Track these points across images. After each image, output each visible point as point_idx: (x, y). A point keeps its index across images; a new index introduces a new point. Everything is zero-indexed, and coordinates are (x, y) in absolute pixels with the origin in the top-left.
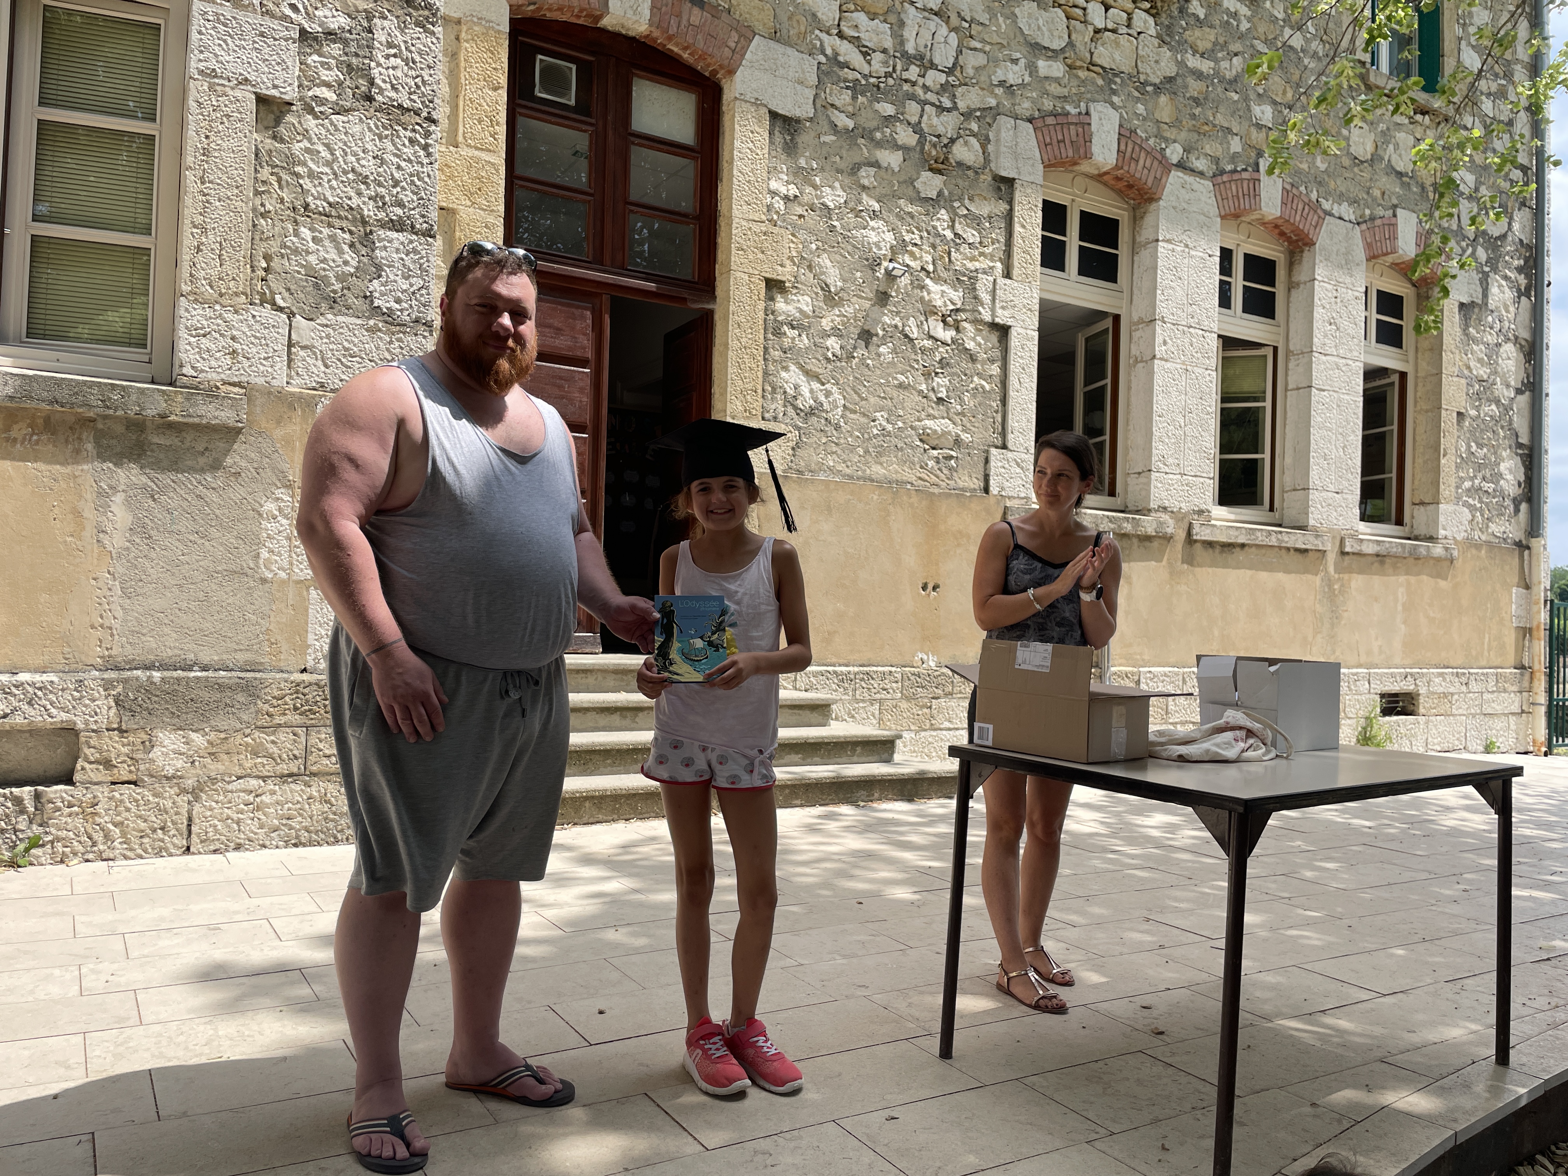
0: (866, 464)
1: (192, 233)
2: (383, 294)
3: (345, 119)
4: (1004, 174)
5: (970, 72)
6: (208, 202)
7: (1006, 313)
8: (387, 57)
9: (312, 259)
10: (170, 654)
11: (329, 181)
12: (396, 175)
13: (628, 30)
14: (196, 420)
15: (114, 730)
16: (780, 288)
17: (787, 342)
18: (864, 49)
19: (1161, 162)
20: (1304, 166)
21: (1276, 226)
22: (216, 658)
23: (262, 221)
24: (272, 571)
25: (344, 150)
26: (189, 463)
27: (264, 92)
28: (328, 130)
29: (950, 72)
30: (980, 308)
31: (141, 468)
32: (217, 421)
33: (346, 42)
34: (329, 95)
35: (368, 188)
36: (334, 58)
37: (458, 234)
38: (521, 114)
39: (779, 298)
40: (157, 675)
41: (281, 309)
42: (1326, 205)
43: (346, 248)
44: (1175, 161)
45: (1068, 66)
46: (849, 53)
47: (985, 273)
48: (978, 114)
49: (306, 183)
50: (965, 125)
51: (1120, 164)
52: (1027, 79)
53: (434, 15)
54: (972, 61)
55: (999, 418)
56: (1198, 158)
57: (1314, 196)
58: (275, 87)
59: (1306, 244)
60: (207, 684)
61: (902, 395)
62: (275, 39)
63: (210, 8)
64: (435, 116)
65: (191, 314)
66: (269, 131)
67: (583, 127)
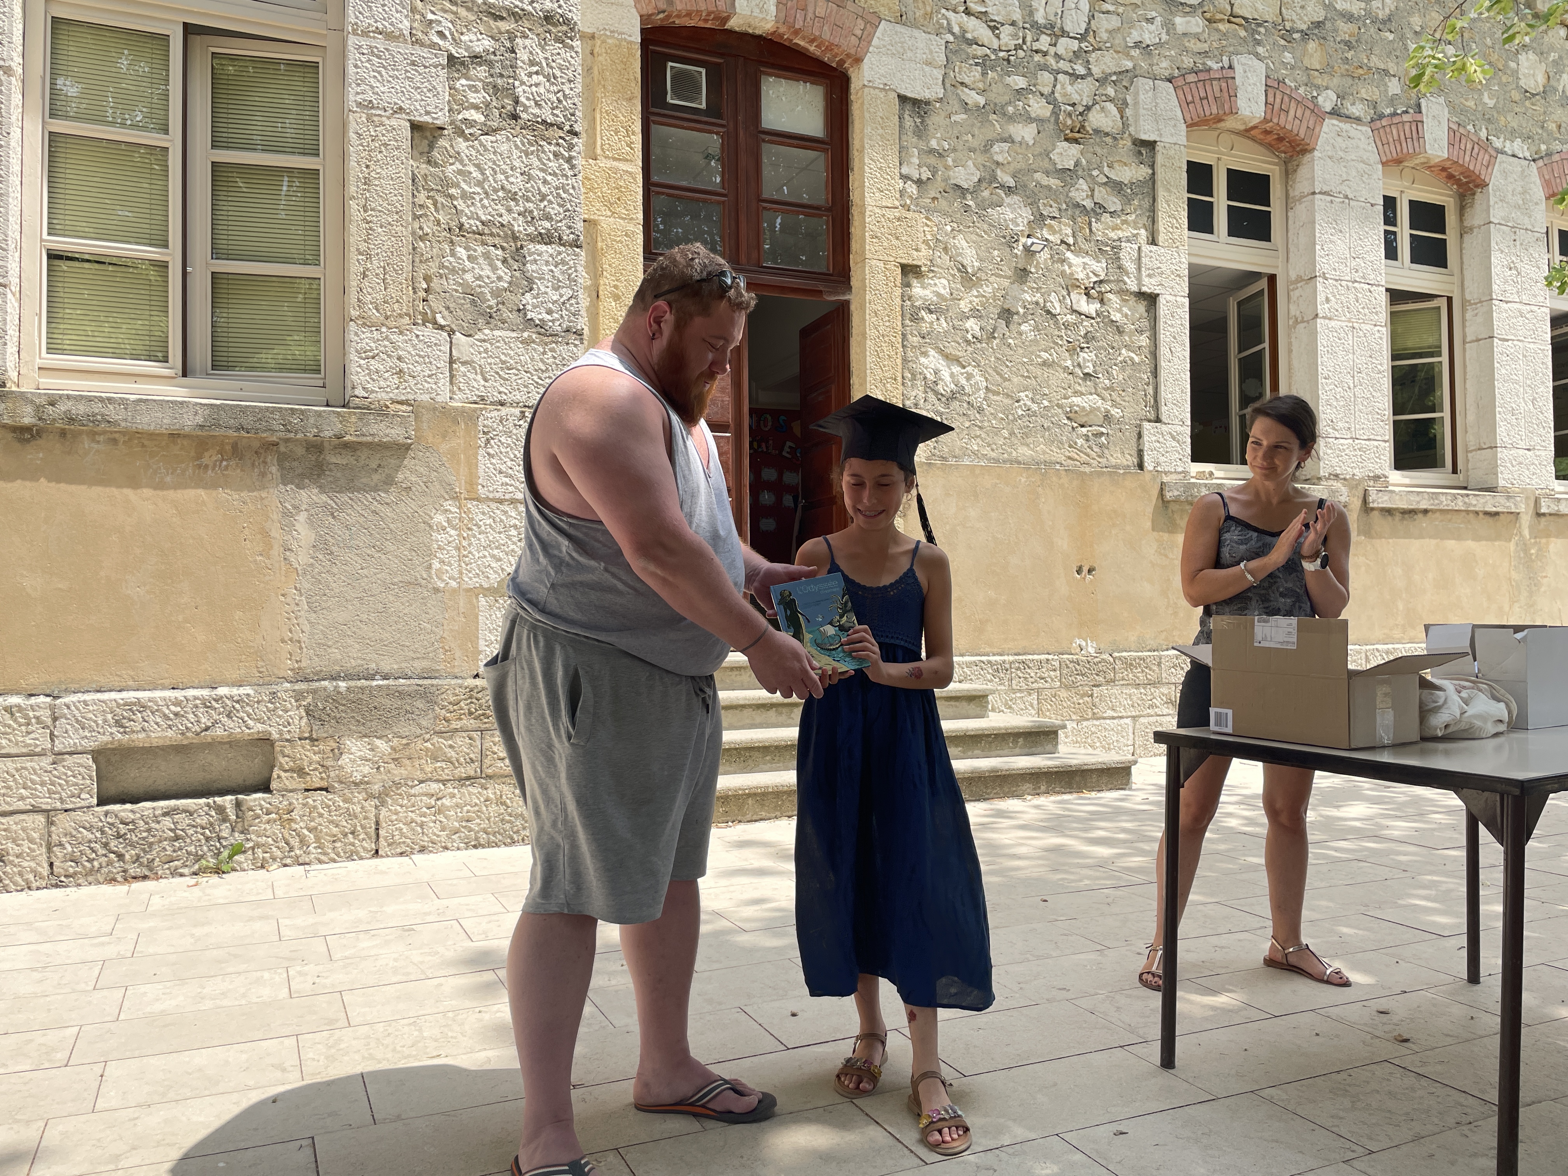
0: (1011, 447)
1: (358, 260)
2: (534, 307)
3: (493, 139)
4: (1144, 137)
5: (1105, 36)
6: (371, 229)
7: (1153, 281)
8: (530, 75)
9: (469, 277)
10: (354, 664)
11: (481, 200)
12: (543, 189)
13: (755, 28)
14: (370, 439)
15: (306, 739)
16: (916, 273)
17: (925, 327)
18: (992, 24)
19: (1313, 111)
20: (1471, 103)
21: (1444, 169)
22: (395, 667)
23: (421, 244)
24: (443, 581)
25: (493, 169)
26: (364, 480)
27: (418, 118)
28: (478, 151)
29: (1083, 38)
30: (1125, 278)
31: (320, 487)
32: (388, 439)
33: (490, 64)
34: (477, 116)
35: (517, 205)
36: (480, 80)
37: (599, 244)
38: (655, 122)
39: (915, 283)
40: (342, 684)
41: (441, 328)
42: (1498, 143)
43: (499, 264)
44: (1328, 109)
45: (1209, 21)
46: (977, 29)
47: (1129, 241)
48: (1114, 78)
49: (460, 204)
50: (1101, 91)
51: (1268, 117)
52: (1164, 37)
53: (572, 29)
54: (1104, 24)
55: (1150, 390)
56: (1353, 104)
57: (1483, 134)
58: (428, 113)
59: (1477, 186)
60: (391, 693)
61: (1047, 372)
62: (426, 67)
63: (364, 42)
64: (577, 128)
65: (359, 338)
66: (424, 157)
67: (715, 129)
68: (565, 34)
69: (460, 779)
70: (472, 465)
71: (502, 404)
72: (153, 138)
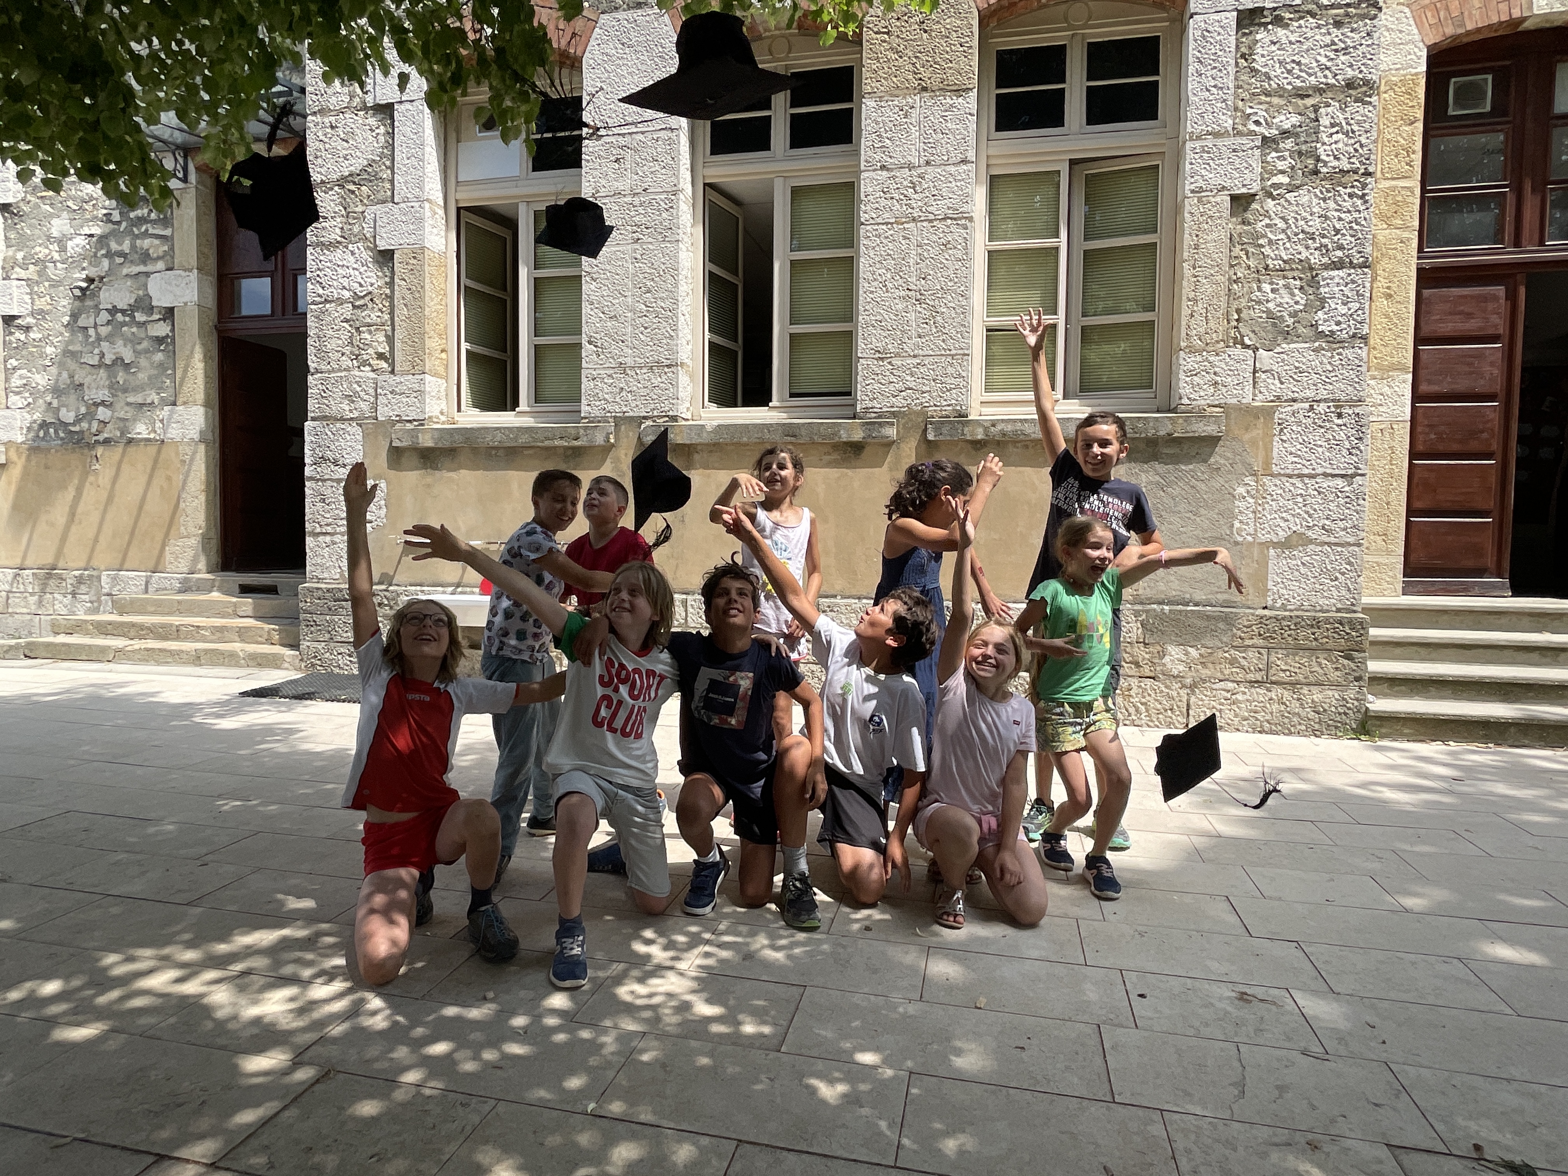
1: (1188, 306)
2: (1325, 321)
3: (1296, 194)
6: (1198, 281)
8: (1331, 135)
9: (1271, 305)
10: (1172, 593)
11: (1284, 244)
12: (1338, 226)
13: (1553, 22)
14: (1191, 435)
15: (1141, 643)
22: (1204, 597)
23: (1235, 286)
24: (1242, 536)
25: (1295, 218)
27: (1237, 192)
28: (1283, 206)
31: (1155, 470)
32: (1205, 434)
33: (1297, 135)
34: (1284, 179)
35: (1314, 242)
36: (1288, 150)
38: (1436, 136)
40: (1166, 608)
41: (1248, 347)
43: (1296, 291)
49: (1267, 250)
58: (1244, 186)
60: (1199, 615)
62: (1244, 151)
63: (1198, 144)
64: (1371, 169)
65: (1187, 362)
66: (1240, 219)
67: (1499, 127)
68: (1364, 93)
69: (1251, 682)
70: (1269, 450)
71: (1294, 400)
72: (1049, 242)
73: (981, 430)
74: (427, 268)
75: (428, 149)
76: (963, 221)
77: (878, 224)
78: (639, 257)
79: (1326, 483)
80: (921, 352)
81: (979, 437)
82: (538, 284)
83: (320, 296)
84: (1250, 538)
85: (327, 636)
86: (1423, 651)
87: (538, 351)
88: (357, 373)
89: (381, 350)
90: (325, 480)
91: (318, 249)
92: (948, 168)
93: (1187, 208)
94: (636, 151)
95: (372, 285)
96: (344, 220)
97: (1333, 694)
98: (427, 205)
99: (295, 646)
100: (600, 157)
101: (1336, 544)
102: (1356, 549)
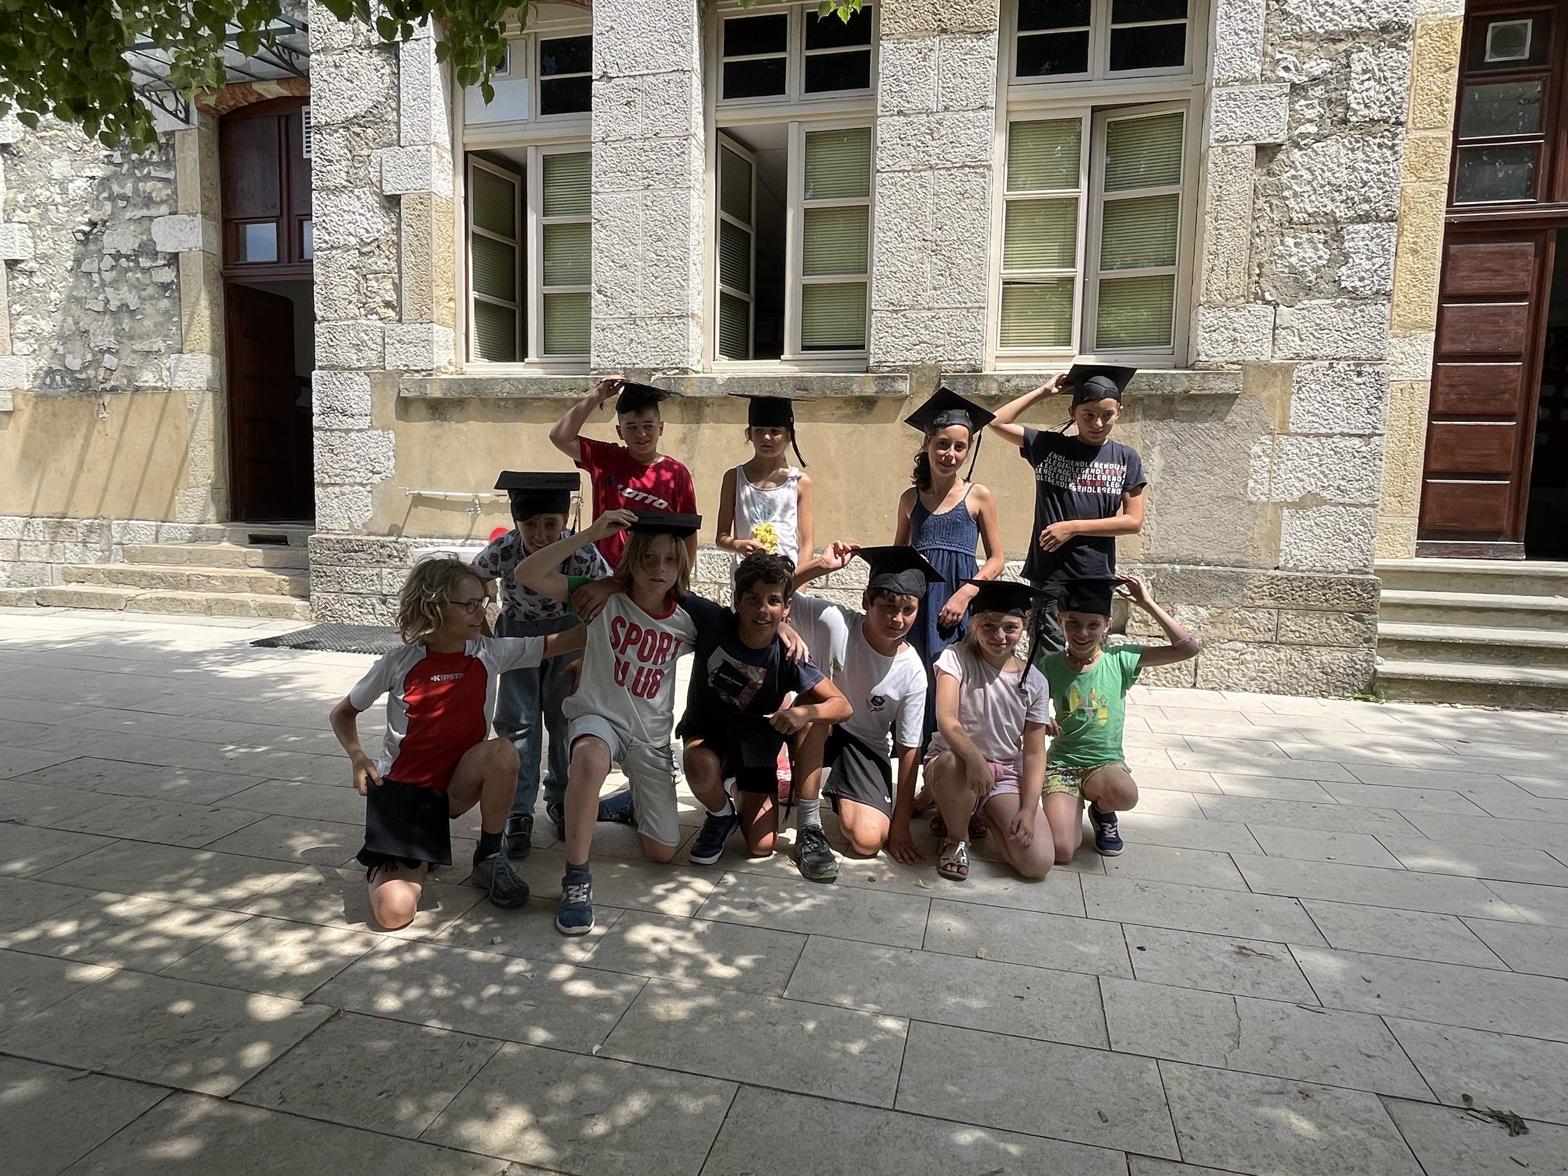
1: (1208, 259)
2: (1348, 277)
3: (1324, 144)
6: (1220, 234)
8: (1363, 82)
9: (1294, 260)
10: (1186, 554)
11: (1309, 196)
12: (1365, 178)
14: (1208, 392)
22: (1216, 557)
23: (1258, 240)
24: (1256, 496)
25: (1322, 169)
27: (1262, 141)
28: (1310, 157)
31: (1170, 428)
32: (1222, 391)
33: (1327, 82)
34: (1312, 129)
35: (1341, 194)
36: (1317, 98)
38: (1471, 85)
40: (1178, 567)
41: (1268, 303)
43: (1320, 246)
49: (1291, 203)
53: (1406, 32)
58: (1270, 135)
60: (1210, 575)
62: (1272, 99)
63: (1224, 91)
64: (1402, 119)
65: (1206, 317)
66: (1265, 170)
67: (1537, 75)
68: (1399, 38)
69: (1259, 642)
70: (1286, 408)
71: (1314, 358)
72: (1069, 192)
73: (995, 385)
74: (434, 214)
75: (434, 90)
76: (981, 170)
77: (894, 172)
78: (650, 204)
79: (1343, 443)
80: (936, 305)
81: (993, 393)
82: (547, 231)
83: (326, 242)
84: (1264, 498)
85: (338, 587)
86: (1434, 614)
87: (548, 301)
88: (364, 322)
89: (388, 298)
90: (333, 430)
91: (323, 194)
92: (966, 114)
93: (1212, 157)
94: (647, 93)
95: (378, 231)
96: (350, 164)
97: (1342, 655)
98: (434, 149)
99: (305, 597)
100: (610, 100)
101: (1350, 505)
102: (1371, 510)
